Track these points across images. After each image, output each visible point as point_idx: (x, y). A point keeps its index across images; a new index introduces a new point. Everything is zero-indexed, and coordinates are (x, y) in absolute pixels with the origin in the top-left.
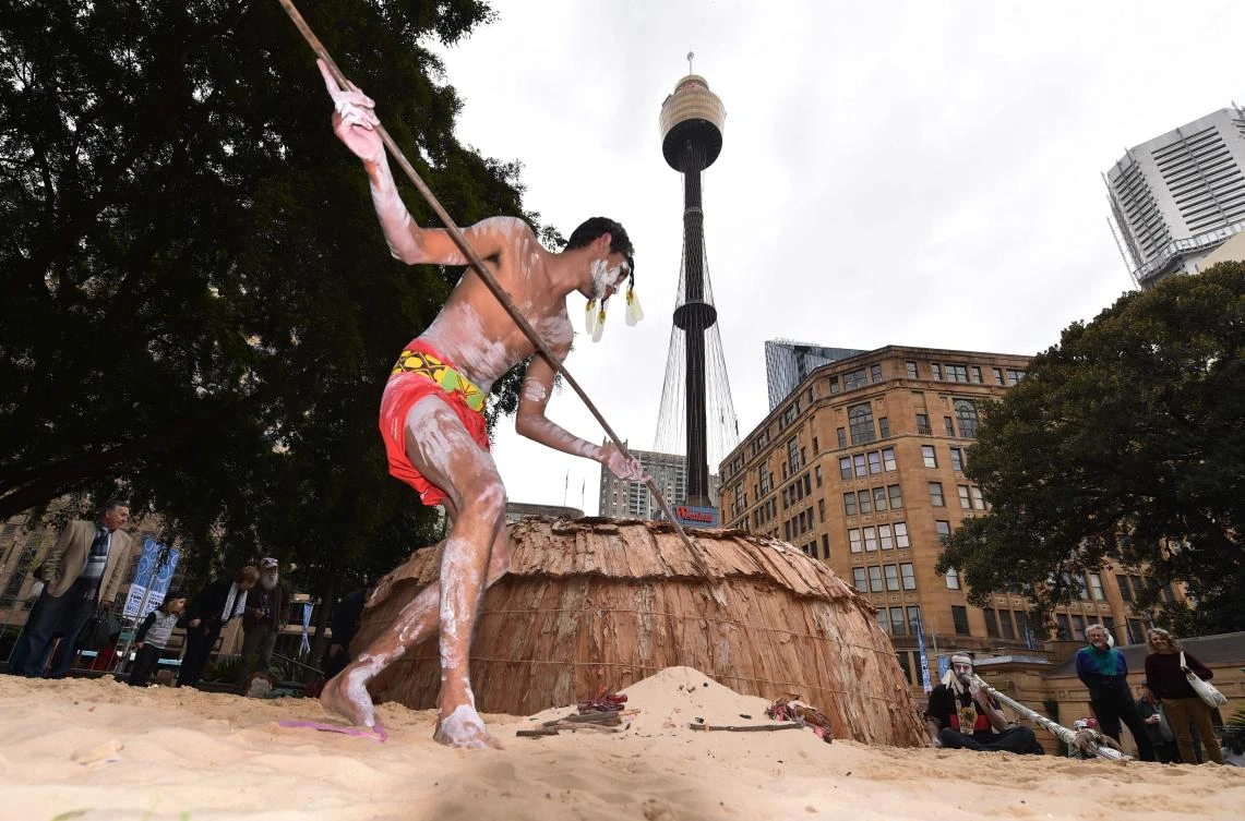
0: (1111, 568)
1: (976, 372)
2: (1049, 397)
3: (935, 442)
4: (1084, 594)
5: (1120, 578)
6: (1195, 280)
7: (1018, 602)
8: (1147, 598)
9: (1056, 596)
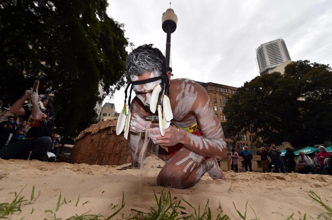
0: (248, 134)
1: (227, 90)
2: (240, 97)
3: (217, 105)
4: (243, 139)
5: (250, 136)
6: (270, 75)
7: (230, 140)
8: (254, 140)
9: (238, 139)
